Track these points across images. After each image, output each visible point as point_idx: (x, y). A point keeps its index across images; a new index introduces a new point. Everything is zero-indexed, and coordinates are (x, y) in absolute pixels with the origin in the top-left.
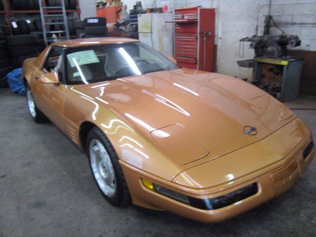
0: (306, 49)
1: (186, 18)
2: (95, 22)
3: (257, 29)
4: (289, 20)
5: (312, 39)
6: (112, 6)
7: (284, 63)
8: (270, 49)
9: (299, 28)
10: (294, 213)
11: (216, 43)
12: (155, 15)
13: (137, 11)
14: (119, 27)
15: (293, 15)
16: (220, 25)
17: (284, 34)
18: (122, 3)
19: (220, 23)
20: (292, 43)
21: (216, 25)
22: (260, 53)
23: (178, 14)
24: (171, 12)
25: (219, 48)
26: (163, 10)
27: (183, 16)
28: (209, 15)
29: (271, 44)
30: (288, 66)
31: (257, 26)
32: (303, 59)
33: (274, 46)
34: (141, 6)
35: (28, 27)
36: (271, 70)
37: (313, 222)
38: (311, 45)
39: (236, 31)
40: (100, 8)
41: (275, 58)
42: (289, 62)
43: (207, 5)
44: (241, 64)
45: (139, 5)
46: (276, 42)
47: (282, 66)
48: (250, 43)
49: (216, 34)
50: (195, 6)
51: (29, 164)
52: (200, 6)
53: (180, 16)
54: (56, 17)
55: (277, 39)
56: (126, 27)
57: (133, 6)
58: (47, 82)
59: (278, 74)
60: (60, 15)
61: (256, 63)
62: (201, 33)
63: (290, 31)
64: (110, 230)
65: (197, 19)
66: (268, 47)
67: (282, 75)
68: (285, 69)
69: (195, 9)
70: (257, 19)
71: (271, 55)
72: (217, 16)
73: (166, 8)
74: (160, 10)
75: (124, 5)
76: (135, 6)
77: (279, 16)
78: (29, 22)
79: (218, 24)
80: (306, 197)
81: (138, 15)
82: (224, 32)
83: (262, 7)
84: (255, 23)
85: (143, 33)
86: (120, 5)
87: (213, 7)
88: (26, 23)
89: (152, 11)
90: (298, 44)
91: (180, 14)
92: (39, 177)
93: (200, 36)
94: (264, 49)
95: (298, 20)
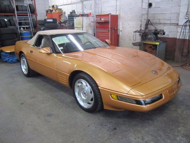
0: (167, 36)
1: (102, 20)
2: (51, 21)
3: (141, 26)
4: (158, 22)
5: (169, 32)
6: (56, 12)
7: (157, 43)
8: (149, 36)
9: (163, 26)
10: (175, 110)
11: (119, 34)
12: (85, 18)
13: (73, 15)
14: (61, 24)
15: (159, 19)
16: (121, 24)
17: (156, 29)
18: (62, 11)
19: (121, 23)
20: (161, 33)
21: (119, 24)
22: (144, 38)
23: (97, 17)
24: (93, 16)
25: (120, 36)
26: (89, 15)
27: (101, 19)
28: (115, 18)
29: (150, 34)
30: (159, 45)
31: (141, 25)
32: (166, 42)
33: (152, 35)
34: (75, 13)
35: (6, 23)
36: (151, 47)
37: (184, 113)
38: (169, 35)
39: (130, 27)
40: (49, 13)
41: (153, 41)
42: (160, 43)
43: (114, 13)
44: (134, 44)
45: (74, 12)
46: (153, 33)
47: (156, 45)
48: (139, 33)
49: (119, 28)
50: (108, 14)
51: (34, 97)
52: (110, 14)
53: (99, 19)
54: (22, 17)
55: (153, 31)
56: (66, 24)
57: (69, 12)
58: (43, 52)
59: (154, 49)
60: (27, 17)
61: (142, 44)
62: (111, 28)
63: (159, 28)
64: (92, 123)
65: (109, 21)
66: (148, 35)
67: (156, 50)
68: (158, 46)
69: (108, 15)
70: (141, 21)
71: (150, 39)
72: (119, 19)
73: (90, 14)
74: (87, 15)
75: (63, 11)
76: (71, 13)
77: (153, 19)
78: (6, 20)
79: (120, 23)
80: (178, 104)
81: (74, 18)
82: (123, 28)
83: (143, 15)
84: (140, 23)
85: (77, 27)
86: (61, 12)
87: (117, 14)
88: (5, 21)
89: (82, 15)
90: (164, 34)
91: (99, 17)
92: (43, 103)
93: (111, 30)
94: (146, 36)
95: (162, 22)
